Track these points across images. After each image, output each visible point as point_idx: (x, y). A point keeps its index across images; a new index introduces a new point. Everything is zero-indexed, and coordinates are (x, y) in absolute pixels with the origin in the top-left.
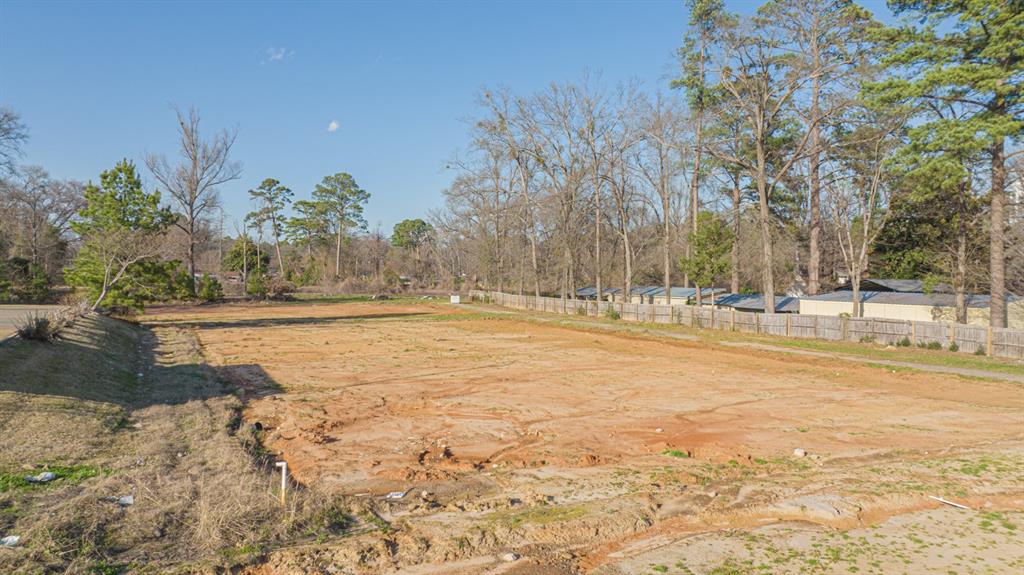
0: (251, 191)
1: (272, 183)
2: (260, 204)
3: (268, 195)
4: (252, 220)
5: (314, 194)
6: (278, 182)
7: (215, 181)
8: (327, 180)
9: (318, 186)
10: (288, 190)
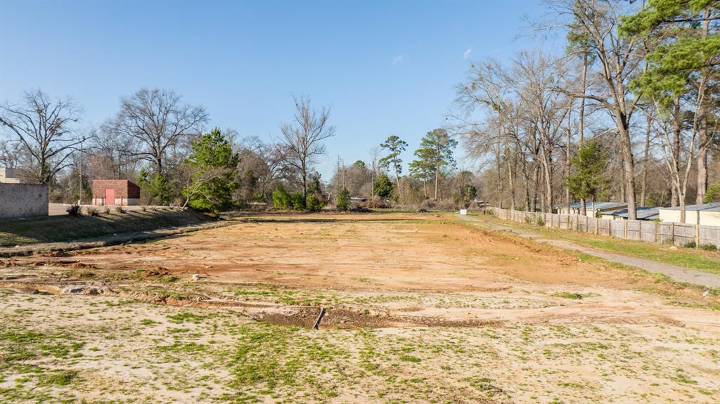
0: (381, 145)
1: (394, 138)
2: (387, 152)
3: (391, 146)
4: (382, 163)
5: (421, 144)
6: (398, 138)
7: (317, 138)
8: (429, 134)
9: (423, 139)
10: (404, 143)
